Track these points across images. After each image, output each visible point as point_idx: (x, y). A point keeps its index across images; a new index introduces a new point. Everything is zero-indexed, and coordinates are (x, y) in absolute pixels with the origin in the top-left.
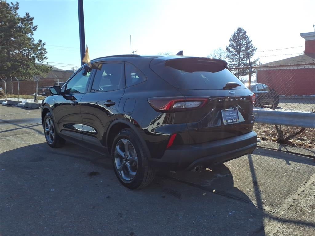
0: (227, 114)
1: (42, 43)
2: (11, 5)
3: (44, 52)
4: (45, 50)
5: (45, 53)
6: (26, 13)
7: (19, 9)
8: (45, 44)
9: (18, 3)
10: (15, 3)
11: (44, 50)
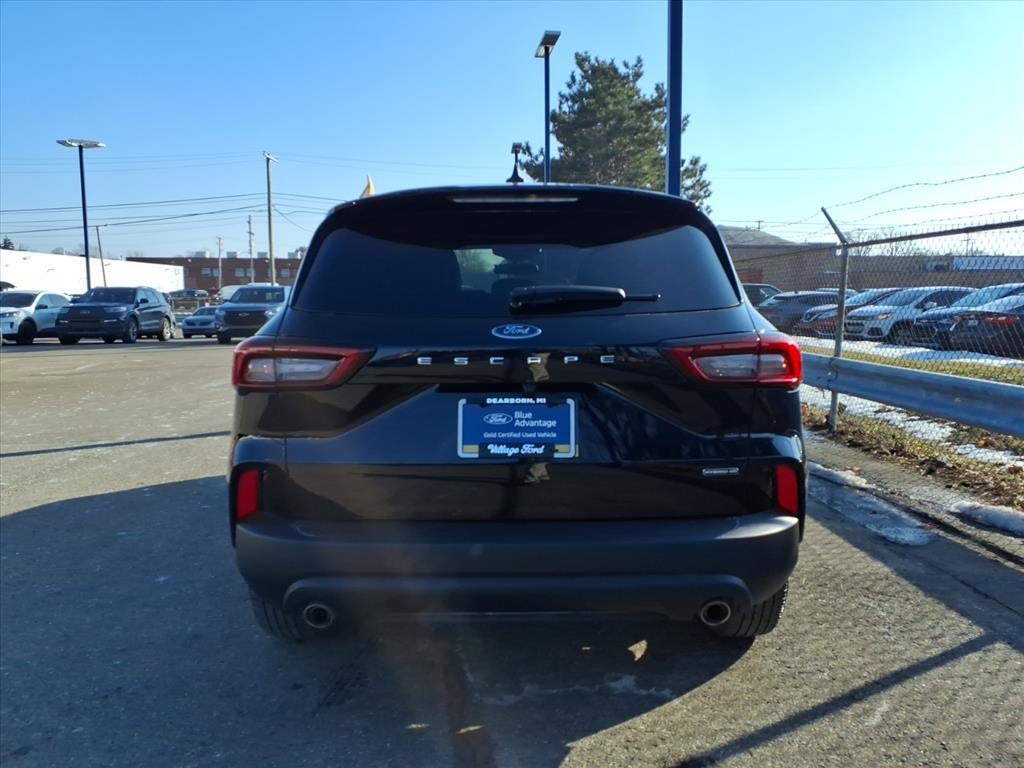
0: (496, 419)
1: (701, 164)
2: (622, 70)
3: (702, 193)
4: (706, 186)
5: (706, 197)
6: (658, 86)
7: (642, 77)
8: (704, 169)
9: (639, 60)
10: (632, 62)
11: (703, 185)
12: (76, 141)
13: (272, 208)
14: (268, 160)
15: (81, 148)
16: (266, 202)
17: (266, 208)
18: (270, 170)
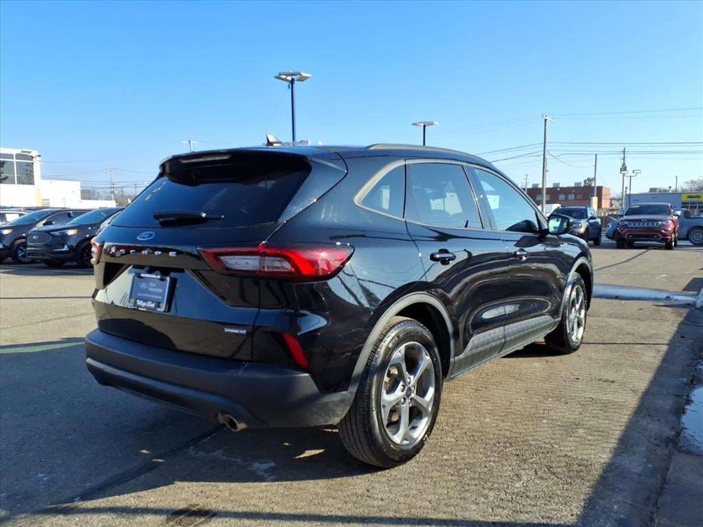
12: (422, 123)
13: (546, 152)
14: (546, 120)
15: (424, 126)
16: (543, 149)
17: (542, 153)
18: (547, 127)
